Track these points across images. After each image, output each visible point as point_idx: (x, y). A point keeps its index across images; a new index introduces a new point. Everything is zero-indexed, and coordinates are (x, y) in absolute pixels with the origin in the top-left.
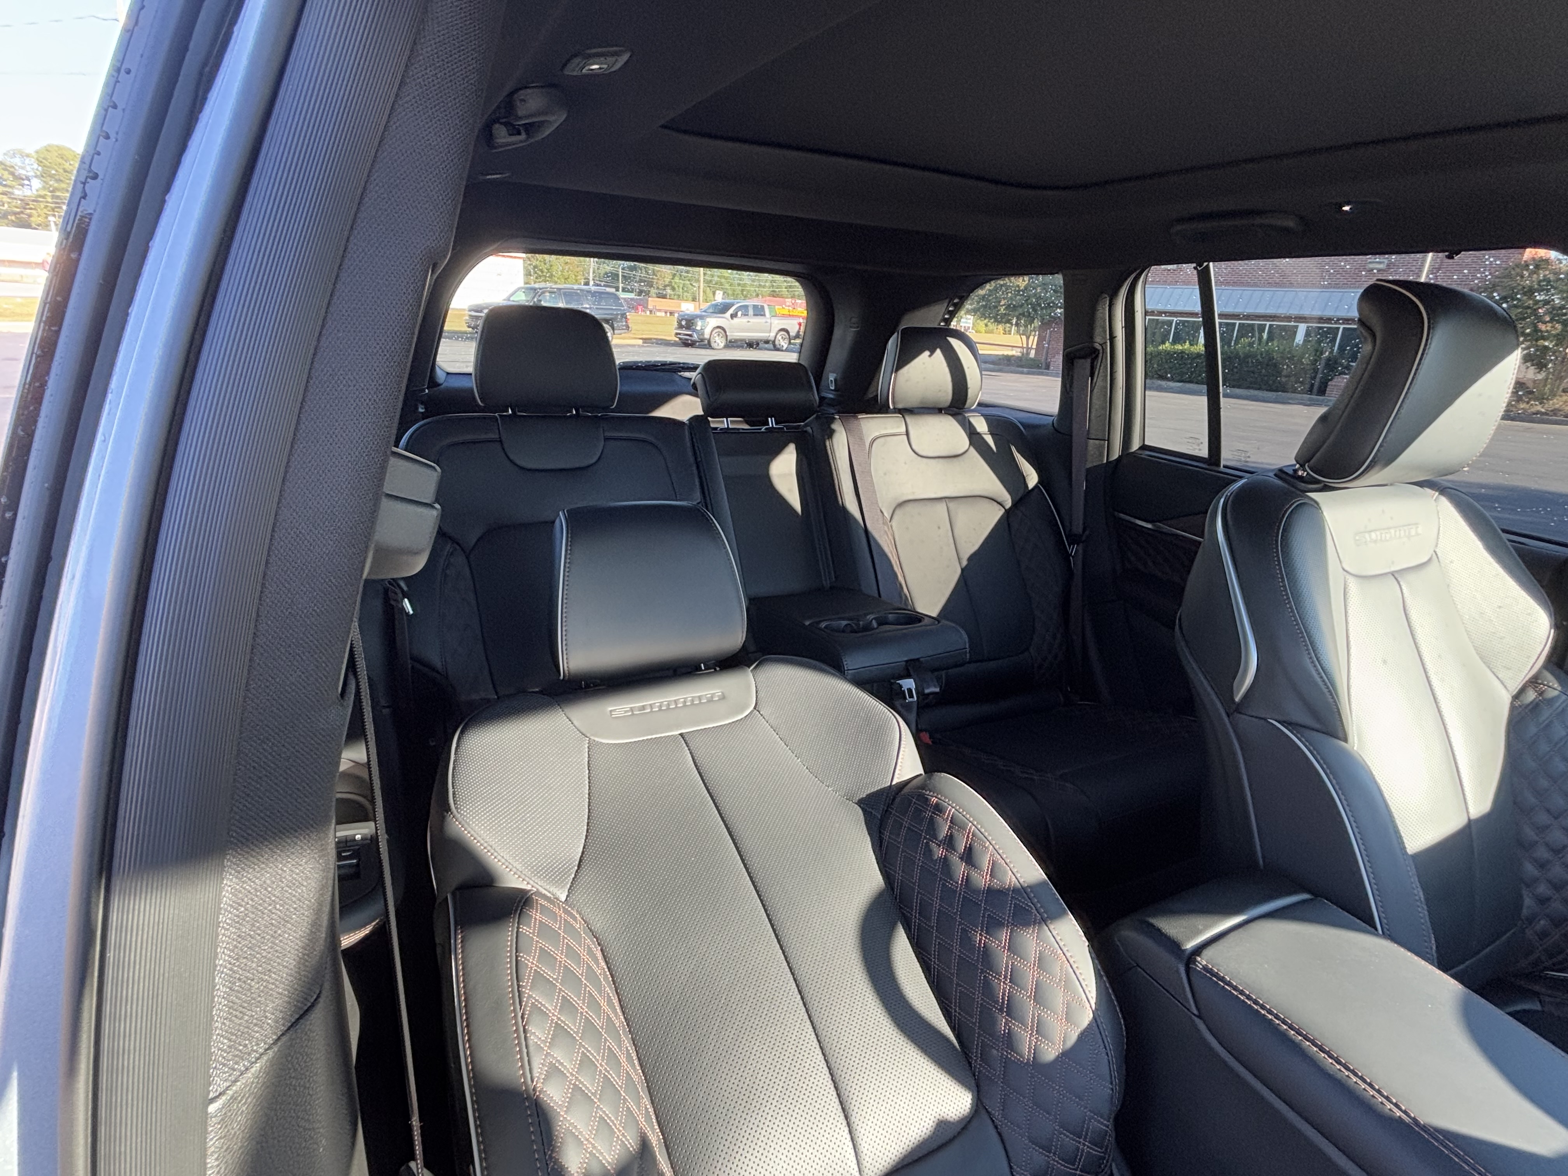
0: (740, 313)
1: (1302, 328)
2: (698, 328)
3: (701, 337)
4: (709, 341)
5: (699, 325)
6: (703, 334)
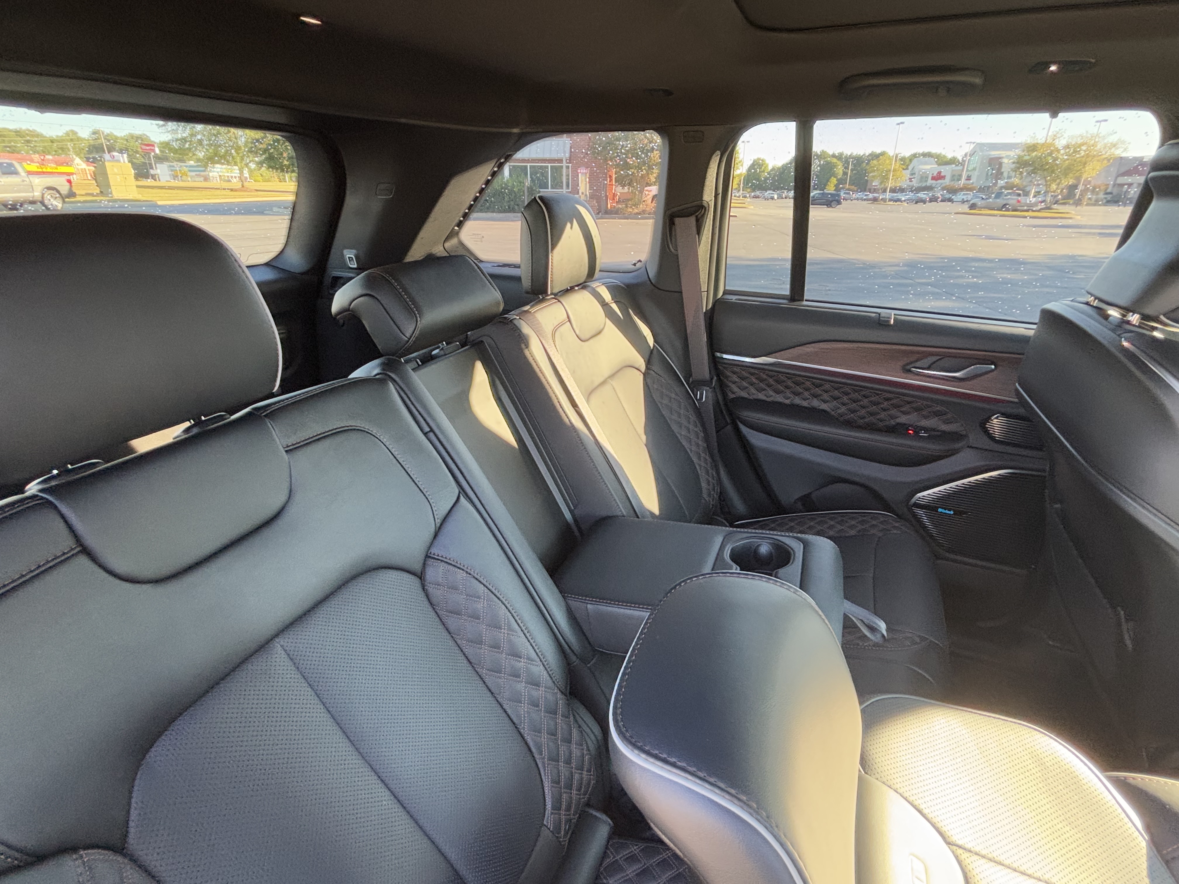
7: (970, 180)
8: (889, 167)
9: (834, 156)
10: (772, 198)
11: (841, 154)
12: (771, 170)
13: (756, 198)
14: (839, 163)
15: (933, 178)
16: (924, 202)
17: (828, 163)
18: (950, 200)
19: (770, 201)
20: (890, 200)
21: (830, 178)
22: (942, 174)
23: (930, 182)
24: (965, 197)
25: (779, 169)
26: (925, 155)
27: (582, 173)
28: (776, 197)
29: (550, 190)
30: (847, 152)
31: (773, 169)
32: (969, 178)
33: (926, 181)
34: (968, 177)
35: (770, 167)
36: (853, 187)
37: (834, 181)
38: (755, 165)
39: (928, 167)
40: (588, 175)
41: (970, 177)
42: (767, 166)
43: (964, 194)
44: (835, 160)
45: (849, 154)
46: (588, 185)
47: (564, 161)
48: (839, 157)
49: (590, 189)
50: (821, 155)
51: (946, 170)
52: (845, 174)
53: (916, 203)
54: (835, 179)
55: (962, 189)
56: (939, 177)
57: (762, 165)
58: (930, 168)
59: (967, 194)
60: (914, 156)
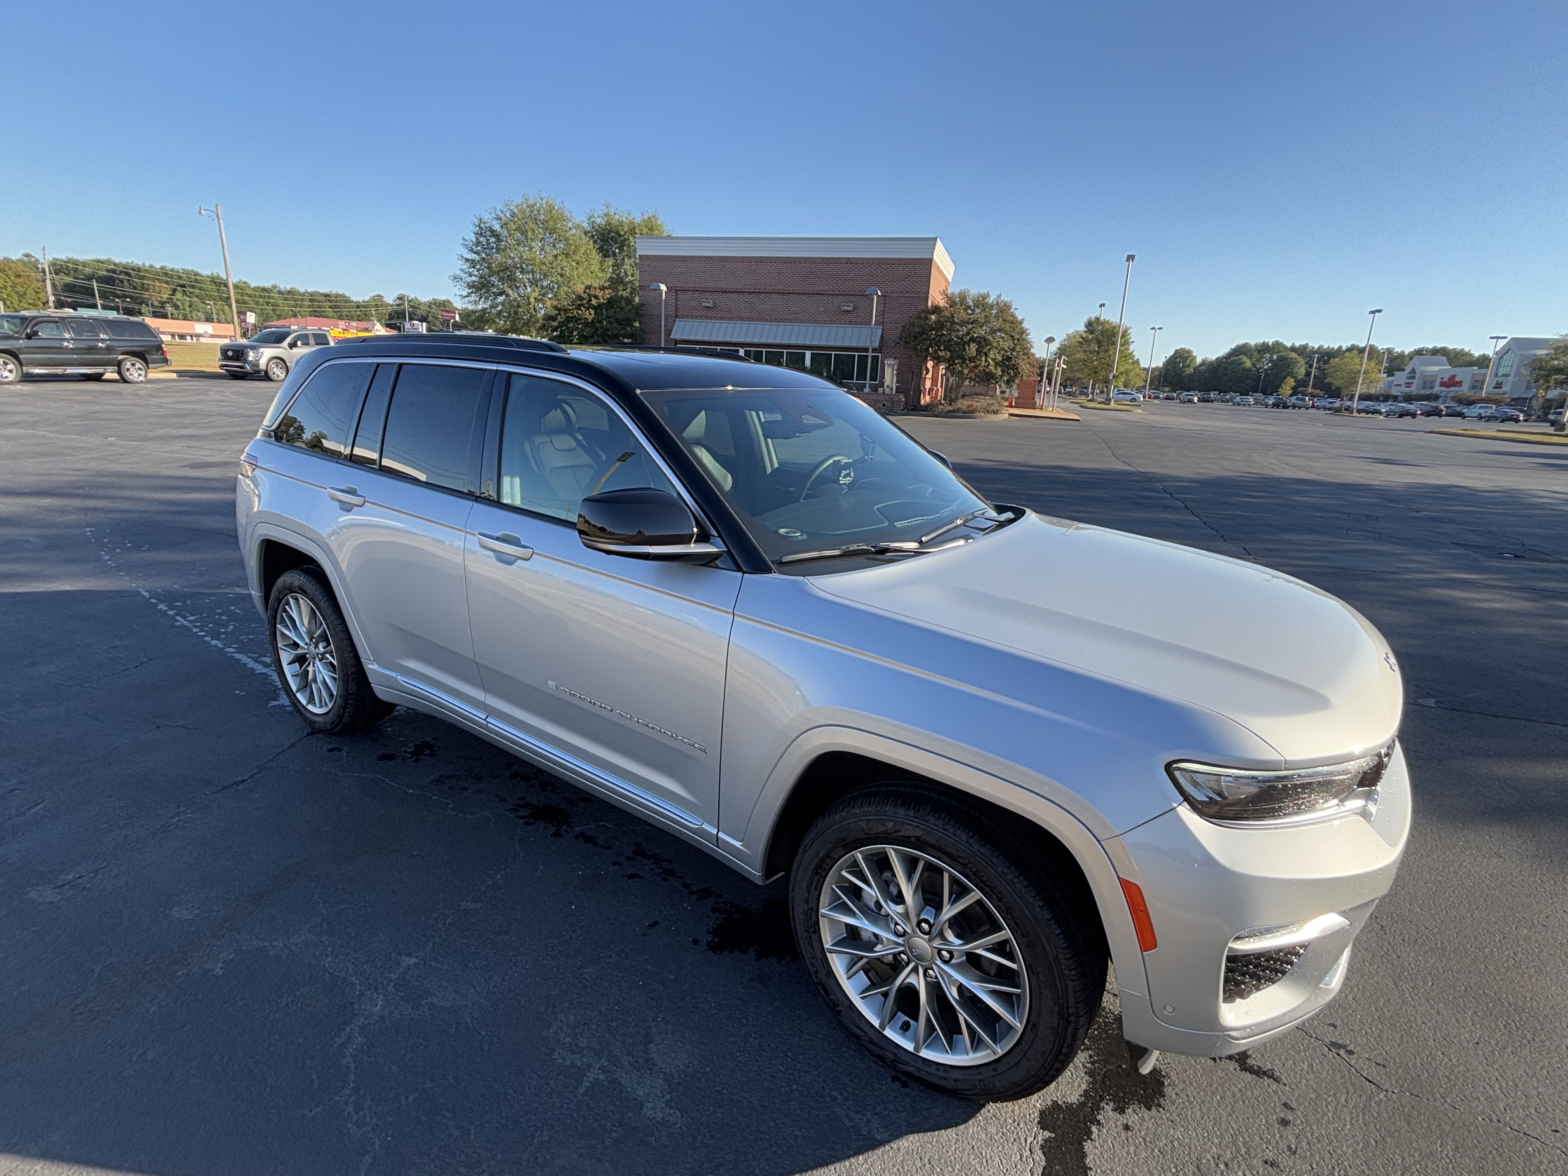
0: (299, 343)
1: (808, 354)
2: (250, 359)
3: (256, 369)
4: (266, 372)
5: (251, 356)
6: (258, 366)
7: (1500, 388)
8: (1358, 367)
9: (1293, 349)
10: (1191, 401)
11: (1305, 347)
12: (1201, 365)
13: (1170, 399)
14: (1299, 359)
15: (1442, 384)
16: (1414, 415)
17: (1281, 359)
18: (1461, 415)
19: (1189, 405)
20: (1359, 411)
21: (1285, 378)
22: (1457, 379)
23: (1437, 389)
24: (1482, 411)
25: (1211, 363)
26: (1435, 352)
27: (889, 365)
28: (1196, 399)
29: (855, 381)
30: (1315, 344)
31: (1203, 363)
32: (1498, 386)
33: (1432, 388)
34: (1497, 383)
35: (1199, 360)
36: (1318, 391)
37: (1291, 382)
38: (1176, 358)
39: (1436, 368)
40: (896, 367)
41: (1501, 384)
42: (1195, 358)
43: (1481, 407)
44: (1294, 355)
45: (1316, 347)
46: (895, 377)
47: (870, 350)
48: (1302, 351)
49: (897, 382)
50: (1274, 348)
51: (1465, 375)
52: (1308, 374)
53: (1401, 416)
54: (1293, 380)
55: (1481, 401)
56: (1452, 382)
57: (1187, 358)
58: (1439, 369)
59: (1487, 407)
60: (1419, 352)
